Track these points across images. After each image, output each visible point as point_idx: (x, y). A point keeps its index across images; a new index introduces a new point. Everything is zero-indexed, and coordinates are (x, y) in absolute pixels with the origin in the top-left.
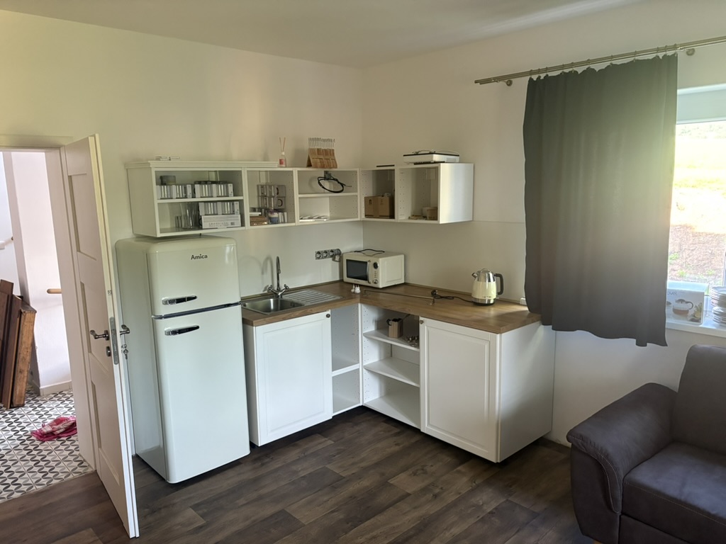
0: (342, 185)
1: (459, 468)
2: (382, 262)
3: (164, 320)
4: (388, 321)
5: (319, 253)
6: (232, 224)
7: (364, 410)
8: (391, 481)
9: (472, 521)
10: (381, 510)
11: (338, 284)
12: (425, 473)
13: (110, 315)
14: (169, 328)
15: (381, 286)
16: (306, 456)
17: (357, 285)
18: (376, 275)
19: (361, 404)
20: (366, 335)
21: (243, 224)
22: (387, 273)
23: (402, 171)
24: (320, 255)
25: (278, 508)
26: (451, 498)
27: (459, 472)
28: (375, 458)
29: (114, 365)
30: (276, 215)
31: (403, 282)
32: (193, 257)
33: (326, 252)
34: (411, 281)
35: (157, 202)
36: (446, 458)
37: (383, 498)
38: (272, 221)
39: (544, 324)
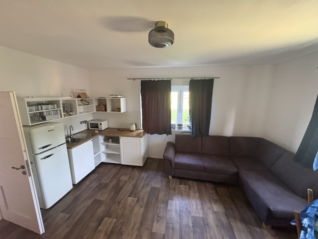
0: (88, 102)
1: (134, 170)
2: (102, 123)
3: (39, 155)
4: (109, 139)
5: (81, 122)
6: (57, 117)
7: (102, 163)
8: (120, 179)
9: (143, 181)
10: (122, 188)
11: (87, 130)
12: (127, 174)
13: (25, 159)
14: (42, 157)
15: (103, 129)
16: (92, 182)
17: (96, 130)
18: (101, 126)
19: (101, 162)
20: (102, 144)
21: (61, 117)
22: (104, 126)
23: (108, 99)
24: (81, 123)
25: (93, 199)
26: (137, 178)
27: (134, 171)
28: (113, 175)
29: (29, 177)
30: (71, 113)
31: (107, 127)
32: (49, 131)
33: (83, 121)
34: (110, 127)
35: (28, 113)
36: (130, 169)
37: (121, 184)
38: (70, 115)
39: (148, 133)
